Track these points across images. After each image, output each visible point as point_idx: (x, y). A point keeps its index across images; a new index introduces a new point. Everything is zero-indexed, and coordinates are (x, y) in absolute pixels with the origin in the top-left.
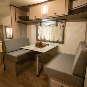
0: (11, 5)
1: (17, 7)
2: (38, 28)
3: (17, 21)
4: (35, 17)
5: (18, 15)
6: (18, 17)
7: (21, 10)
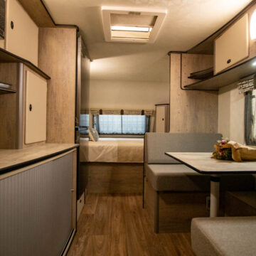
0: (171, 52)
1: (186, 52)
2: (254, 97)
3: (185, 87)
4: (229, 62)
5: (188, 71)
6: (189, 76)
7: (200, 55)
